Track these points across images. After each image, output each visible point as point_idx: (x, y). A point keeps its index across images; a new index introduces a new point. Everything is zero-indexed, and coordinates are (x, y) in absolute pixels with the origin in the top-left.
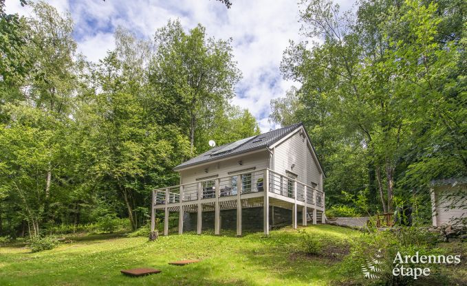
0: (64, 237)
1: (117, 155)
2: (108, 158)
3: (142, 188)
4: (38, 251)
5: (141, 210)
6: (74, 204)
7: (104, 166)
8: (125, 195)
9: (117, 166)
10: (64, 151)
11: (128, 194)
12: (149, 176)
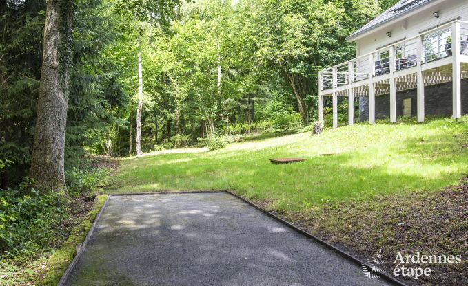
0: (238, 137)
1: (278, 34)
2: (269, 39)
3: (310, 71)
4: (213, 150)
5: (311, 98)
6: (247, 99)
7: (265, 50)
8: (293, 82)
9: (279, 48)
10: (228, 40)
11: (295, 79)
12: (318, 54)
